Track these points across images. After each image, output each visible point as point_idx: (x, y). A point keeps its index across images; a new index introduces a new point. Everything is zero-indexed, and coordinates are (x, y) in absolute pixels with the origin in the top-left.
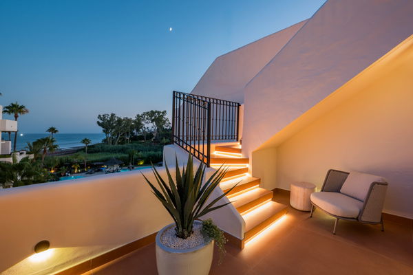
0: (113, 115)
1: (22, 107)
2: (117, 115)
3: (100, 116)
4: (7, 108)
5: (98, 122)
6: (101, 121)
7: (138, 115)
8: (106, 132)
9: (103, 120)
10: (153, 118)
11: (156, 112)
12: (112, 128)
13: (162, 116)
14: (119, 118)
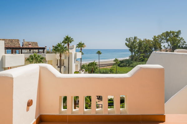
0: (135, 38)
1: (83, 44)
2: (138, 38)
3: (127, 39)
4: (78, 45)
5: (126, 44)
6: (128, 43)
7: (155, 37)
8: (131, 50)
9: (129, 42)
10: (168, 38)
11: (171, 32)
12: (135, 48)
13: (177, 36)
14: (140, 40)
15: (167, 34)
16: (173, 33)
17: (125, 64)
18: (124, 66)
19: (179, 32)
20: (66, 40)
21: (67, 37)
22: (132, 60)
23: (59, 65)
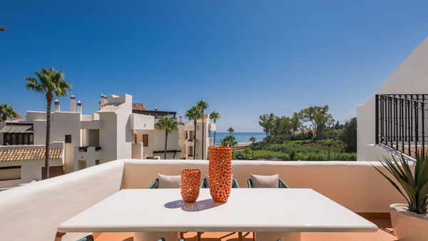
0: (272, 115)
1: (217, 114)
2: (275, 115)
3: (261, 116)
4: (211, 115)
5: (260, 122)
6: (262, 121)
7: (295, 114)
8: (267, 131)
9: (264, 120)
10: (312, 115)
11: (315, 108)
12: (271, 128)
13: (323, 112)
14: (277, 118)
15: (311, 110)
16: (319, 109)
17: (259, 147)
18: (258, 149)
19: (326, 108)
20: (200, 105)
21: (202, 102)
22: (268, 142)
23: (189, 138)
